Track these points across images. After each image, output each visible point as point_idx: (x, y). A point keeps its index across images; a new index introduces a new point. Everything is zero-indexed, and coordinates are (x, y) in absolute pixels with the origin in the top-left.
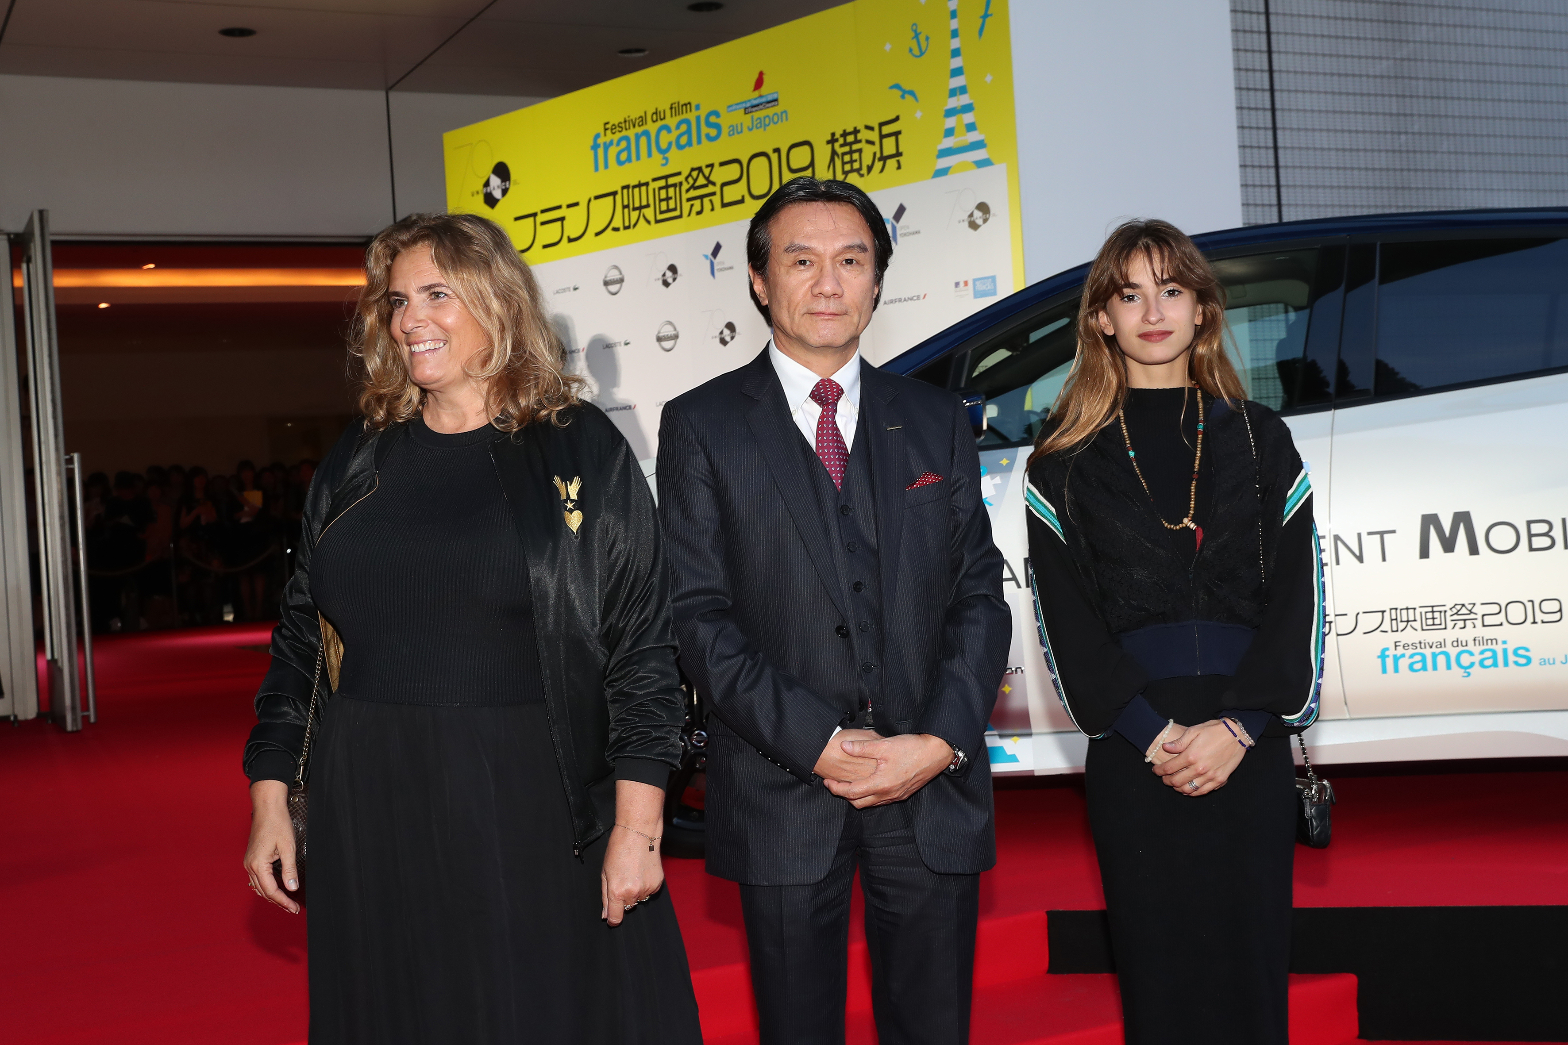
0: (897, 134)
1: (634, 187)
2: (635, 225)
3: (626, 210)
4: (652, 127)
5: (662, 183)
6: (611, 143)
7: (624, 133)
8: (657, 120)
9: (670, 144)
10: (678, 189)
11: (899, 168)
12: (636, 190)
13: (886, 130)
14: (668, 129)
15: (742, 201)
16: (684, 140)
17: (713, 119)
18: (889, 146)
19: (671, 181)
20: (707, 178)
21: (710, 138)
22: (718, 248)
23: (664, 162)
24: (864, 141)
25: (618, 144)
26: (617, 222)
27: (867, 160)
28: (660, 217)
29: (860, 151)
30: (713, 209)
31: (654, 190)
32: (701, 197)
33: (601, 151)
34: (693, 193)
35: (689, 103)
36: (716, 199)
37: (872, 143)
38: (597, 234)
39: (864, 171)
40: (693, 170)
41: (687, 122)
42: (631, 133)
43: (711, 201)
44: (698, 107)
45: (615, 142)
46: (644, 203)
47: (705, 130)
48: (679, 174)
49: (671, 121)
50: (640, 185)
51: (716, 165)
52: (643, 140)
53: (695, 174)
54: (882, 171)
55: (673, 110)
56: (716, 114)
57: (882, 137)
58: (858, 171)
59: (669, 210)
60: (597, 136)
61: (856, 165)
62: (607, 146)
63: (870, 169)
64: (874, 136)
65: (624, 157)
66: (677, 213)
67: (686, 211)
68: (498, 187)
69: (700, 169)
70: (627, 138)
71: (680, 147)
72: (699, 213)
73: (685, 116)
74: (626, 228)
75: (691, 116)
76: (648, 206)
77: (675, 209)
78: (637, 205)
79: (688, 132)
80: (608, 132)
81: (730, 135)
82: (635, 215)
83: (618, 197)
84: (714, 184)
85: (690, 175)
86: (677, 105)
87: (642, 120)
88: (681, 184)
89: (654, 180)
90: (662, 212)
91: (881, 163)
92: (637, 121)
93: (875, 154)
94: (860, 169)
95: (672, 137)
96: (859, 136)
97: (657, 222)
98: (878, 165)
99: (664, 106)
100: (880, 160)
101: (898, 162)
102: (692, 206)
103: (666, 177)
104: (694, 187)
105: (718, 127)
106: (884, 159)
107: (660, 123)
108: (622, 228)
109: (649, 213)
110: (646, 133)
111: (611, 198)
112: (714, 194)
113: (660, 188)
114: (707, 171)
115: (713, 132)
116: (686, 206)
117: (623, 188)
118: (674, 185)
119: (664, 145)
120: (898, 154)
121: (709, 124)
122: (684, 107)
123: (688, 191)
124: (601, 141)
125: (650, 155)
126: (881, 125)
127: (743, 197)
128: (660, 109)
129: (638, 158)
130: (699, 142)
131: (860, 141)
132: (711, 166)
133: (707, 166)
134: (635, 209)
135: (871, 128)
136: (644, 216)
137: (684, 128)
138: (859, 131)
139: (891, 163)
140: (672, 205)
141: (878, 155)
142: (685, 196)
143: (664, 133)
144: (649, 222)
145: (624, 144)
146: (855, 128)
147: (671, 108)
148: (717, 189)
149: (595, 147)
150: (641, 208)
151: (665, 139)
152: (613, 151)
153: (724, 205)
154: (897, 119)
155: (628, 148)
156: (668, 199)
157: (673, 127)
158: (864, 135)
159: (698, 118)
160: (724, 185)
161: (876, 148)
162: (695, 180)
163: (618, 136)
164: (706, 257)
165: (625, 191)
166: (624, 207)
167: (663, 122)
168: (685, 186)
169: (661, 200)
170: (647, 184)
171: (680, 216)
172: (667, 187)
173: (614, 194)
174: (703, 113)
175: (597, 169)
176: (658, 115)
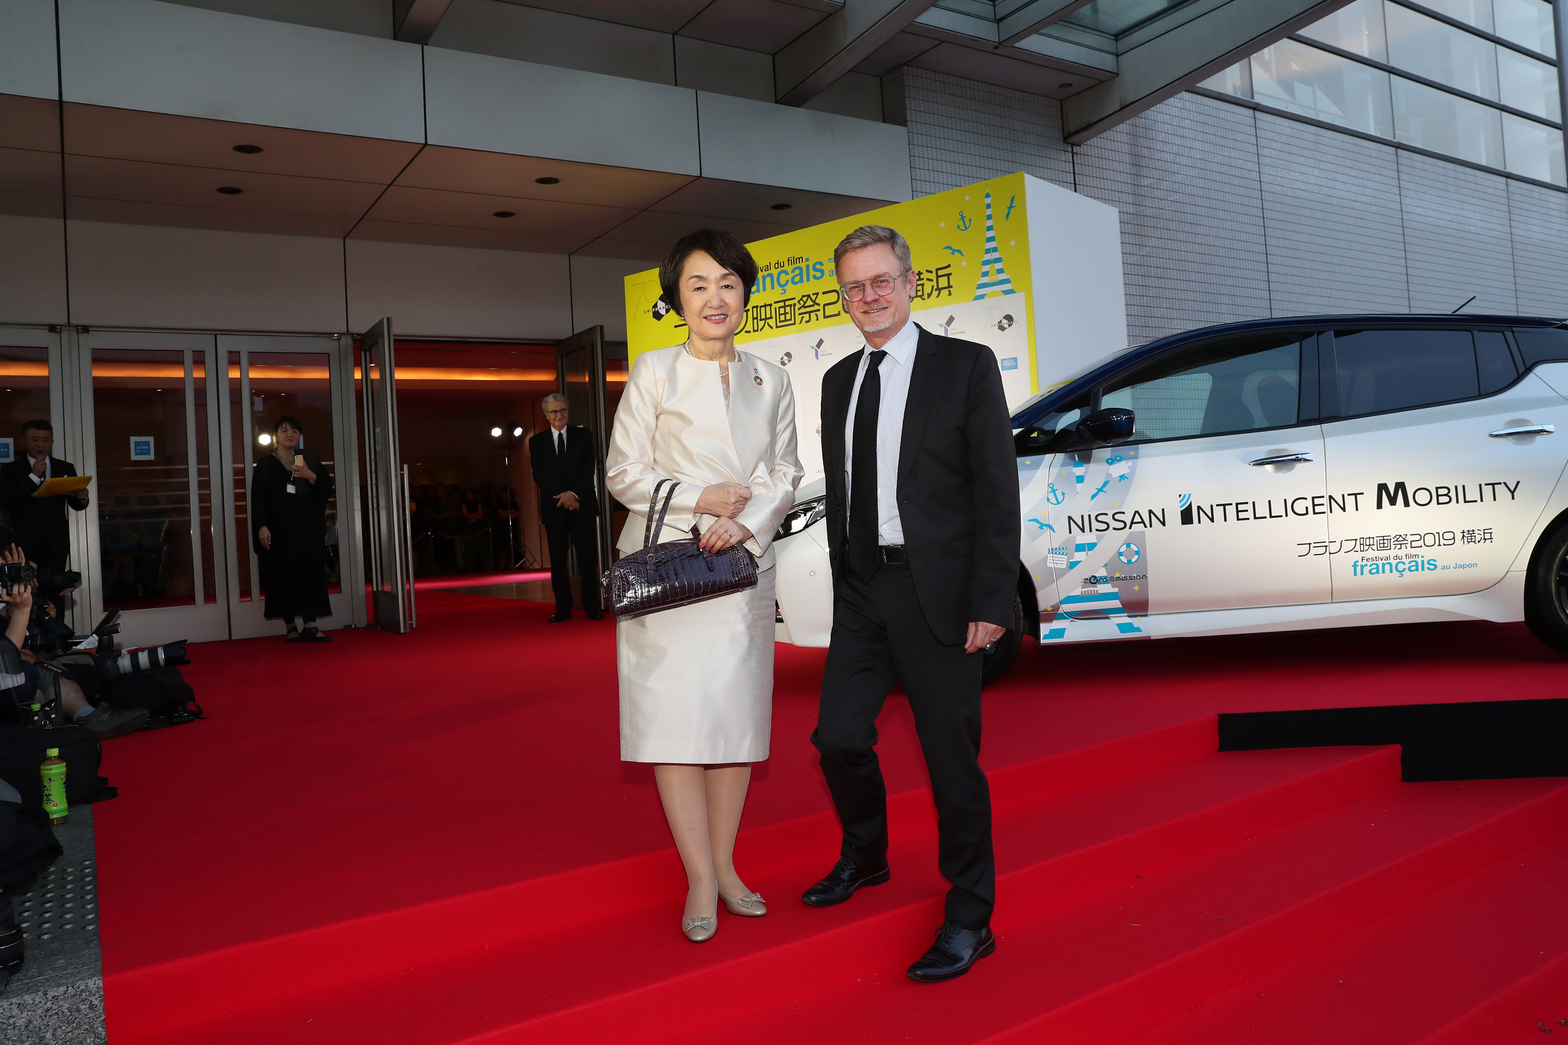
0: (948, 275)
1: (761, 307)
2: (761, 330)
3: (755, 321)
4: (775, 272)
5: (782, 304)
8: (778, 267)
9: (787, 282)
10: (792, 308)
11: (950, 294)
12: (763, 309)
13: (940, 273)
14: (786, 272)
15: (839, 314)
16: (797, 279)
17: (818, 266)
18: (943, 282)
19: (787, 303)
20: (814, 302)
21: (815, 277)
22: (821, 342)
23: (783, 292)
24: (925, 279)
26: (749, 328)
27: (927, 290)
28: (779, 324)
29: (923, 285)
30: (817, 319)
31: (775, 308)
32: (809, 313)
34: (803, 310)
35: (802, 257)
36: (820, 314)
37: (932, 280)
39: (926, 296)
40: (803, 296)
41: (800, 270)
43: (816, 314)
44: (807, 260)
46: (768, 317)
47: (812, 273)
48: (794, 299)
49: (788, 268)
50: (765, 306)
51: (820, 294)
52: (768, 280)
53: (805, 299)
54: (938, 297)
55: (790, 262)
56: (821, 264)
57: (938, 277)
58: (921, 296)
59: (786, 320)
61: (920, 293)
63: (929, 295)
64: (933, 276)
66: (792, 322)
67: (798, 320)
68: (663, 308)
69: (809, 296)
71: (794, 283)
72: (807, 322)
74: (754, 331)
75: (803, 265)
76: (771, 318)
77: (791, 320)
78: (763, 317)
79: (801, 274)
81: (830, 276)
82: (761, 323)
84: (819, 305)
85: (801, 299)
86: (792, 258)
87: (768, 268)
88: (795, 305)
89: (775, 303)
90: (780, 322)
91: (938, 292)
92: (764, 268)
93: (933, 287)
94: (923, 295)
95: (789, 277)
96: (922, 276)
97: (777, 327)
98: (935, 293)
99: (783, 259)
100: (936, 290)
101: (949, 291)
102: (803, 317)
103: (784, 301)
104: (804, 306)
105: (822, 271)
106: (939, 289)
107: (780, 269)
108: (752, 331)
109: (772, 322)
110: (771, 275)
112: (819, 310)
113: (780, 308)
114: (813, 297)
115: (818, 274)
116: (798, 318)
118: (790, 306)
119: (783, 282)
120: (950, 286)
121: (815, 269)
122: (798, 260)
123: (799, 309)
125: (773, 288)
126: (937, 270)
127: (839, 312)
129: (764, 290)
130: (808, 280)
131: (923, 279)
132: (817, 294)
133: (814, 294)
134: (761, 320)
135: (931, 272)
136: (768, 324)
137: (797, 272)
138: (922, 273)
139: (945, 292)
140: (788, 317)
141: (935, 287)
142: (797, 312)
143: (783, 275)
144: (772, 328)
146: (919, 272)
147: (789, 260)
148: (821, 308)
150: (766, 319)
151: (783, 279)
153: (825, 317)
154: (949, 266)
156: (785, 313)
157: (790, 271)
158: (925, 275)
159: (808, 266)
160: (825, 305)
161: (934, 283)
162: (805, 303)
164: (812, 348)
165: (755, 309)
167: (783, 268)
168: (798, 306)
169: (780, 315)
170: (771, 305)
171: (794, 324)
172: (785, 307)
174: (811, 264)
176: (778, 265)
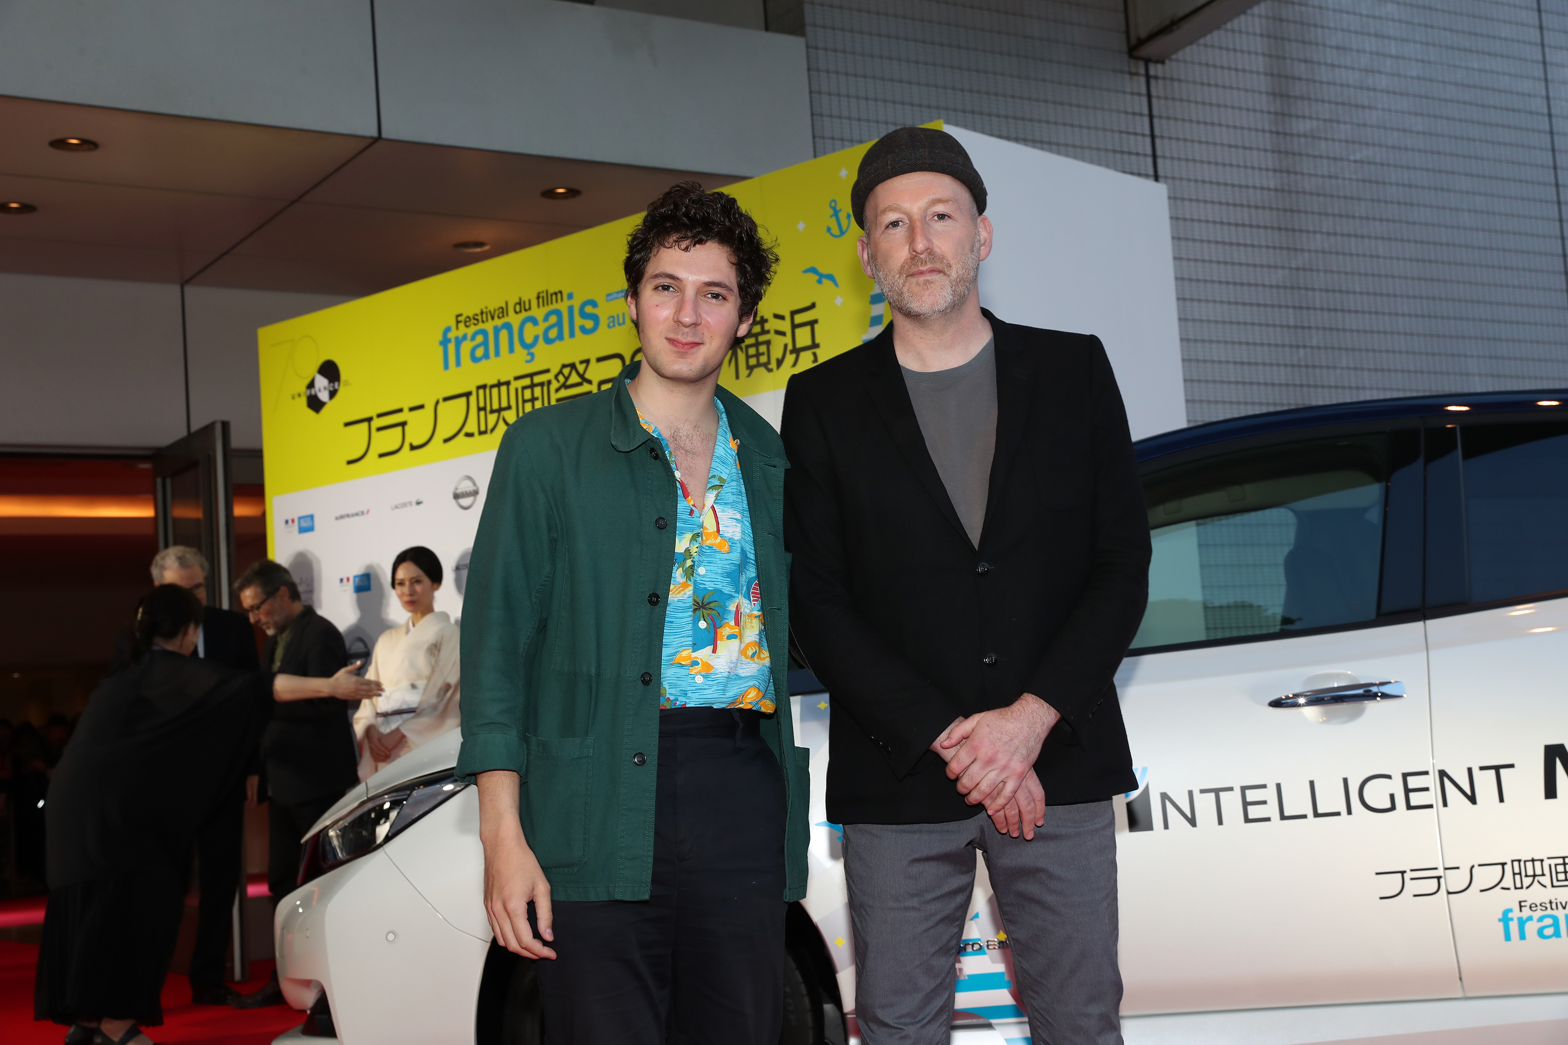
0: (813, 323)
1: (492, 386)
2: (492, 430)
3: (482, 413)
4: (515, 320)
5: (527, 382)
6: (465, 337)
7: (481, 326)
8: (520, 312)
9: (536, 338)
10: (545, 388)
12: (495, 391)
13: (800, 319)
14: (534, 321)
16: (553, 333)
17: (589, 309)
18: (803, 337)
19: (538, 379)
20: (582, 376)
21: (585, 331)
23: (528, 358)
25: (473, 338)
26: (471, 427)
27: (779, 353)
29: (771, 343)
31: (517, 390)
33: (451, 347)
34: (564, 393)
35: (560, 292)
37: (784, 334)
38: (446, 441)
39: (776, 365)
40: (564, 366)
41: (558, 313)
42: (489, 326)
44: (571, 296)
45: (469, 337)
46: (504, 404)
47: (579, 322)
48: (547, 371)
49: (539, 312)
50: (499, 385)
51: (593, 361)
52: (504, 335)
53: (566, 371)
54: (794, 365)
55: (541, 300)
56: (594, 304)
57: (795, 327)
58: (768, 365)
60: (448, 330)
61: (766, 359)
62: (459, 342)
63: (782, 363)
64: (785, 326)
65: (479, 352)
68: (325, 388)
69: (573, 366)
70: (484, 332)
71: (549, 341)
73: (555, 306)
74: (481, 432)
75: (562, 306)
76: (509, 408)
78: (496, 406)
79: (559, 324)
80: (461, 325)
81: (609, 327)
82: (492, 418)
83: (473, 399)
84: (590, 382)
85: (561, 372)
86: (545, 294)
87: (503, 311)
88: (549, 382)
89: (517, 378)
91: (797, 356)
92: (497, 313)
93: (786, 346)
94: (771, 363)
95: (540, 330)
96: (770, 327)
98: (790, 358)
99: (529, 295)
100: (795, 353)
101: (815, 354)
103: (531, 375)
104: (565, 386)
105: (595, 318)
107: (524, 315)
110: (508, 326)
111: (464, 399)
113: (524, 388)
114: (581, 368)
115: (589, 324)
117: (479, 388)
118: (542, 384)
119: (529, 339)
120: (815, 345)
121: (584, 315)
122: (554, 296)
123: (557, 390)
124: (452, 335)
125: (511, 350)
126: (794, 313)
128: (525, 298)
129: (497, 354)
130: (572, 335)
132: (587, 362)
133: (582, 362)
134: (492, 411)
135: (783, 318)
136: (504, 419)
137: (553, 319)
138: (770, 321)
139: (806, 357)
142: (554, 396)
143: (529, 326)
145: (480, 339)
147: (538, 298)
149: (445, 342)
150: (500, 410)
151: (531, 332)
152: (466, 347)
154: (813, 306)
155: (485, 343)
156: (533, 399)
157: (540, 319)
159: (571, 309)
162: (567, 379)
163: (473, 329)
165: (481, 391)
166: (480, 409)
167: (528, 314)
168: (555, 385)
169: (524, 401)
170: (508, 383)
172: (532, 386)
173: (468, 395)
174: (577, 303)
175: (446, 366)
176: (522, 306)
